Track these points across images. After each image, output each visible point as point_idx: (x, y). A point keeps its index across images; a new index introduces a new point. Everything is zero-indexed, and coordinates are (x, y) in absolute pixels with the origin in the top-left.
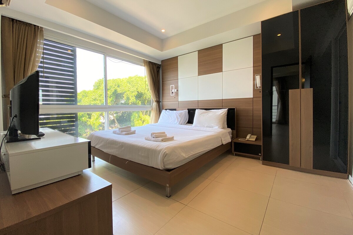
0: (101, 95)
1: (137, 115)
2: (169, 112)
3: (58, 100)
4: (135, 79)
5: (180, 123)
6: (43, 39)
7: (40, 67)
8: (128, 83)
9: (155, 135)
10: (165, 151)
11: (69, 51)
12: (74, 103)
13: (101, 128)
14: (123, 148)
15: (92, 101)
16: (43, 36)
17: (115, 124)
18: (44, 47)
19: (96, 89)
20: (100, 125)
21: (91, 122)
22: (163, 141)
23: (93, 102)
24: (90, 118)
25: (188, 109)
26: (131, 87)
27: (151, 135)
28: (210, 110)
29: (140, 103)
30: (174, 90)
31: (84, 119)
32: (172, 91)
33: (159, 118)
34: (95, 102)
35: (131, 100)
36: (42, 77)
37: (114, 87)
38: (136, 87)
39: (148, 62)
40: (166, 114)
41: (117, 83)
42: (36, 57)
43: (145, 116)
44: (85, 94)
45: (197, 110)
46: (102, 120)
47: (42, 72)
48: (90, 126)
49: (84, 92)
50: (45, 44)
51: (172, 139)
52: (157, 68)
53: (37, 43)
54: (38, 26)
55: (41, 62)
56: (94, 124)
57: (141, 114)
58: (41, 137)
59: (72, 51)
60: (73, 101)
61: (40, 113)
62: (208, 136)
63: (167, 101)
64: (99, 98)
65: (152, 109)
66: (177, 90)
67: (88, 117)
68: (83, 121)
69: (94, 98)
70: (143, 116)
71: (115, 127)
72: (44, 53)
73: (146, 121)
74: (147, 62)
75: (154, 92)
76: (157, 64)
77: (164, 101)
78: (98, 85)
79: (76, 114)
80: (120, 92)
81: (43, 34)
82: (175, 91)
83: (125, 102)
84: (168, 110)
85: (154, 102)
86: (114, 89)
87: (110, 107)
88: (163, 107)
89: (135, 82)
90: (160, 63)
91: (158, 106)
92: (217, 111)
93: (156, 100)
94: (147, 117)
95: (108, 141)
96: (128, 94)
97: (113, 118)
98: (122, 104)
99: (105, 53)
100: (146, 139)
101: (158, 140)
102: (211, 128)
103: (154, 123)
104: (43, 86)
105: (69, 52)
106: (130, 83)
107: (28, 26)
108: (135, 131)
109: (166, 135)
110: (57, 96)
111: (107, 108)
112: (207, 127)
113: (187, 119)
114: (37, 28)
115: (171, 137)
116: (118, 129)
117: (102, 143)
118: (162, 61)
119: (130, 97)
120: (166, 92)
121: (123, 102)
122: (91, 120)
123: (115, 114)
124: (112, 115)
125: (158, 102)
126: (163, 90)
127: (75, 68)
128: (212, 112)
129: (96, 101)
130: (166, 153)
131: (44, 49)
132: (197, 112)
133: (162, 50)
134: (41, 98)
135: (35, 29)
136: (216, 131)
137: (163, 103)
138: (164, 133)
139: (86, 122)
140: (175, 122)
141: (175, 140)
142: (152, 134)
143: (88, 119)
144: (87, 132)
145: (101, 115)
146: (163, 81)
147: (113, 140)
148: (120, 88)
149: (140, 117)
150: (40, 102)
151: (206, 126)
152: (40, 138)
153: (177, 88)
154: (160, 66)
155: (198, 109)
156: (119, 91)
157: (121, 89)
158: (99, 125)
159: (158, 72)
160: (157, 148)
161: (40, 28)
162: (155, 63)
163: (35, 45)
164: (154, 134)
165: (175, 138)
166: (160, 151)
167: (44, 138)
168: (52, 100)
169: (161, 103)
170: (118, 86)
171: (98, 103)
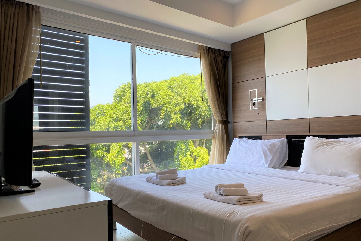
0: (126, 112)
1: (183, 146)
2: (247, 143)
3: (60, 124)
4: (182, 82)
5: (272, 165)
6: (40, 26)
7: (36, 71)
8: (170, 89)
9: (224, 191)
10: (246, 225)
11: (77, 41)
12: (85, 127)
13: (125, 168)
14: (165, 212)
15: (112, 122)
16: (40, 20)
17: (147, 163)
18: (42, 38)
19: (118, 103)
20: (124, 164)
21: (110, 157)
22: (240, 202)
23: (113, 125)
24: (108, 151)
25: (288, 137)
26: (174, 97)
27: (216, 190)
28: (338, 139)
29: (189, 124)
30: (256, 99)
31: (100, 153)
32: (254, 101)
33: (227, 153)
34: (117, 124)
35: (174, 119)
36: (39, 86)
37: (145, 97)
38: (183, 95)
39: (207, 50)
40: (242, 146)
41: (150, 91)
42: (30, 54)
43: (199, 148)
44: (102, 111)
45: (307, 138)
46: (127, 155)
47: (38, 78)
48: (108, 165)
49: (100, 107)
50: (43, 34)
51: (257, 199)
52: (223, 59)
53: (31, 32)
54: (33, 6)
55: (38, 63)
56: (115, 161)
57: (191, 144)
58: (34, 189)
59: (82, 41)
60: (83, 124)
61: (35, 145)
62: (337, 196)
63: (243, 120)
64: (123, 118)
65: (213, 137)
66: (263, 99)
67: (105, 149)
68: (97, 157)
69: (114, 118)
70: (194, 148)
71: (148, 166)
72: (41, 48)
73: (201, 158)
74: (204, 49)
75: (217, 105)
76: (222, 51)
77: (236, 120)
78: (121, 94)
79: (87, 146)
80: (156, 106)
81: (40, 18)
82: (259, 101)
83: (164, 123)
84: (244, 139)
85: (218, 122)
86: (144, 99)
87: (140, 135)
88: (234, 133)
89: (180, 87)
90: (228, 49)
91: (224, 130)
92: (356, 141)
93: (220, 119)
94: (202, 151)
95: (138, 197)
96: (169, 110)
97: (144, 152)
98: (159, 126)
99: (132, 39)
100: (207, 197)
101: (230, 200)
102: (341, 178)
103: (218, 164)
104: (40, 101)
105: (78, 43)
106: (173, 89)
107: (18, 7)
108: (184, 179)
109: (246, 191)
110: (60, 117)
111: (136, 136)
112: (332, 174)
113: (285, 157)
114: (31, 8)
115: (256, 195)
116: (154, 174)
117: (129, 199)
118: (233, 45)
119: (173, 114)
120: (241, 103)
121: (161, 123)
122: (110, 155)
123: (147, 144)
124: (143, 145)
125: (225, 122)
126: (234, 99)
127: (86, 69)
128: (343, 143)
129: (118, 122)
130: (248, 230)
131: (42, 41)
132: (308, 142)
133: (232, 24)
134: (36, 120)
135: (28, 9)
136: (353, 184)
137: (235, 124)
138: (242, 186)
139: (102, 159)
140: (261, 163)
141: (265, 202)
142: (217, 187)
143: (105, 153)
144: (104, 175)
145: (125, 147)
146: (234, 83)
147: (148, 195)
148: (156, 98)
149: (191, 150)
150: (33, 128)
151: (329, 173)
152: (33, 191)
153: (263, 94)
154: (228, 54)
155: (309, 136)
156: (154, 103)
157: (158, 100)
158: (122, 163)
159: (225, 66)
160: (230, 218)
161: (35, 7)
162: (219, 50)
163: (29, 35)
164: (222, 188)
165: (264, 199)
166: (236, 224)
167: (40, 190)
168: (53, 124)
169: (230, 125)
170: (153, 96)
171: (122, 126)
